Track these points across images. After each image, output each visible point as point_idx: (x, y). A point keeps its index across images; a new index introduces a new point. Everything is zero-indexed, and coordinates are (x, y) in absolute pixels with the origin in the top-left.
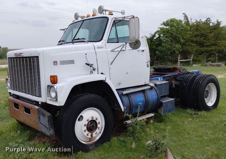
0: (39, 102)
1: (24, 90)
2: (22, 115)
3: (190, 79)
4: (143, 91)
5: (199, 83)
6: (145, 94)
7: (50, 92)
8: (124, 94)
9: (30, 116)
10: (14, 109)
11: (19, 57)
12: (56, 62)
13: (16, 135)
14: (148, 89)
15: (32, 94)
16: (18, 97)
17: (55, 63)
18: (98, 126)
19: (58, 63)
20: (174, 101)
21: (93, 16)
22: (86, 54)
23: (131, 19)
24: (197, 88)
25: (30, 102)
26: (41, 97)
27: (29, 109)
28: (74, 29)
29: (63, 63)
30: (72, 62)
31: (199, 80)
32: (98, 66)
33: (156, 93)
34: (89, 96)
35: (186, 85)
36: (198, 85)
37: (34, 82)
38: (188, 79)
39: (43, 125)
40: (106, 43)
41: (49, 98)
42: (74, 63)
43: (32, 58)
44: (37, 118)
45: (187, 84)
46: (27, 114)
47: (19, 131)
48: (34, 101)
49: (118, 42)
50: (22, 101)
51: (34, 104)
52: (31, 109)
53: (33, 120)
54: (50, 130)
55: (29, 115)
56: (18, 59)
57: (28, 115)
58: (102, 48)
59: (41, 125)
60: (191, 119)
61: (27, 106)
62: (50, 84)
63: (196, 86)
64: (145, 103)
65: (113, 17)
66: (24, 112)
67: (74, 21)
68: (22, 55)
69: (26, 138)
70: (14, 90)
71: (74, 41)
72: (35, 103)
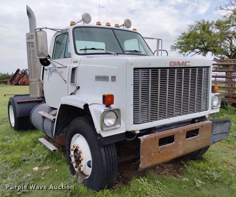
9: (198, 137)
10: (161, 148)
15: (196, 111)
39: (219, 134)
44: (210, 132)
57: (194, 138)
68: (188, 64)
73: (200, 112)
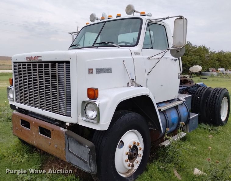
0: (65, 123)
1: (39, 105)
2: (34, 136)
3: (204, 92)
4: (176, 107)
5: (215, 97)
6: (178, 110)
7: (85, 110)
8: (161, 111)
9: (50, 139)
10: (22, 127)
11: (33, 61)
12: (92, 69)
13: (23, 161)
14: (179, 105)
15: (53, 111)
16: (26, 112)
17: (91, 71)
18: (138, 153)
19: (95, 71)
20: (198, 117)
21: (117, 17)
22: (124, 61)
23: (178, 20)
24: (214, 102)
25: (46, 120)
26: (70, 116)
27: (50, 131)
28: (86, 33)
29: (99, 71)
30: (109, 70)
31: (215, 93)
32: (135, 77)
33: (186, 109)
34: (130, 115)
35: (200, 99)
36: (215, 99)
37: (59, 96)
38: (202, 92)
39: (75, 155)
40: (142, 49)
41: (84, 119)
42: (111, 72)
43: (57, 63)
44: (63, 145)
45: (201, 97)
46: (43, 137)
47: (25, 154)
48: (55, 119)
49: (152, 49)
50: (36, 119)
51: (56, 125)
52: (53, 131)
53: (56, 146)
54: (90, 166)
55: (48, 139)
56: (32, 64)
57: (46, 138)
58: (139, 54)
59: (71, 155)
60: (212, 136)
61: (45, 126)
62: (87, 99)
63: (213, 100)
64: (178, 120)
65: (147, 19)
66: (39, 133)
67: (88, 23)
68: (39, 58)
69: (38, 165)
70: (21, 103)
71: (95, 45)
72: (57, 123)
73: (56, 114)
